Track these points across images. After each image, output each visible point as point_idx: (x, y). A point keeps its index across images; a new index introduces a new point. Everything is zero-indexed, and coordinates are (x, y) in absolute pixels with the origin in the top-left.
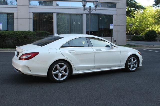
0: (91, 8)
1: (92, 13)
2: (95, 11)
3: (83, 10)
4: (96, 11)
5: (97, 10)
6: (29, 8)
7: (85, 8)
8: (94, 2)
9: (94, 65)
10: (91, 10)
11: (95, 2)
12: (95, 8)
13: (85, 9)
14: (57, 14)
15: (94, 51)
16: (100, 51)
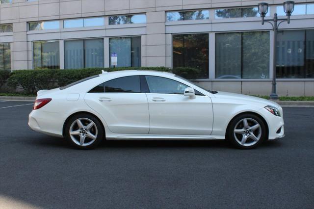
0: (278, 18)
1: (279, 28)
2: (287, 22)
3: (261, 23)
4: (289, 23)
5: (291, 21)
6: (166, 26)
7: (265, 18)
8: (284, 4)
9: (148, 127)
10: (278, 22)
11: (286, 5)
12: (287, 17)
13: (264, 21)
14: (216, 34)
15: (149, 100)
16: (163, 101)
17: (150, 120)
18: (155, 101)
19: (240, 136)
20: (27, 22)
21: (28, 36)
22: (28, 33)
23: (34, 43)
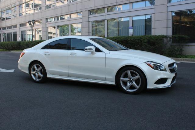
15: (68, 54)
16: (76, 55)
17: (69, 67)
18: (72, 55)
19: (125, 83)
20: (89, 10)
21: (89, 18)
22: (89, 16)
23: (92, 22)
